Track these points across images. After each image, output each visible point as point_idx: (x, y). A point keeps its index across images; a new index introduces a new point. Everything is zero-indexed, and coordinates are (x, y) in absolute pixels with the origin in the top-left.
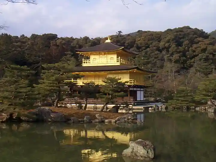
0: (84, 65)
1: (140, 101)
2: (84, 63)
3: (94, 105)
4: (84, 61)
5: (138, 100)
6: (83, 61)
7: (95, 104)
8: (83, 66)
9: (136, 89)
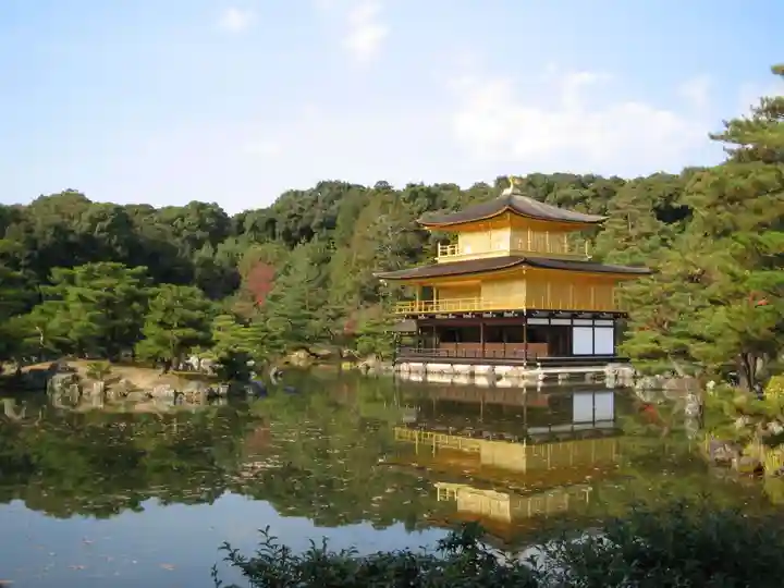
0: (441, 260)
2: (442, 254)
4: (441, 249)
5: (575, 352)
6: (439, 251)
8: (438, 263)
9: (567, 322)
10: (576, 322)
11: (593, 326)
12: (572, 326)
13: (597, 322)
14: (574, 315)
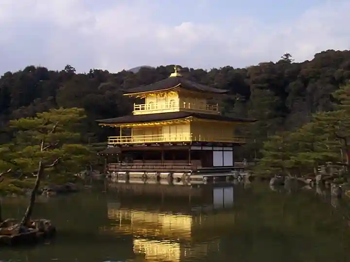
0: (136, 113)
1: (223, 166)
2: (136, 109)
3: (143, 173)
4: (136, 106)
5: (214, 165)
6: (135, 108)
7: (145, 172)
8: (134, 114)
9: (210, 148)
10: (214, 149)
11: (223, 151)
12: (213, 151)
13: (225, 149)
14: (214, 145)
